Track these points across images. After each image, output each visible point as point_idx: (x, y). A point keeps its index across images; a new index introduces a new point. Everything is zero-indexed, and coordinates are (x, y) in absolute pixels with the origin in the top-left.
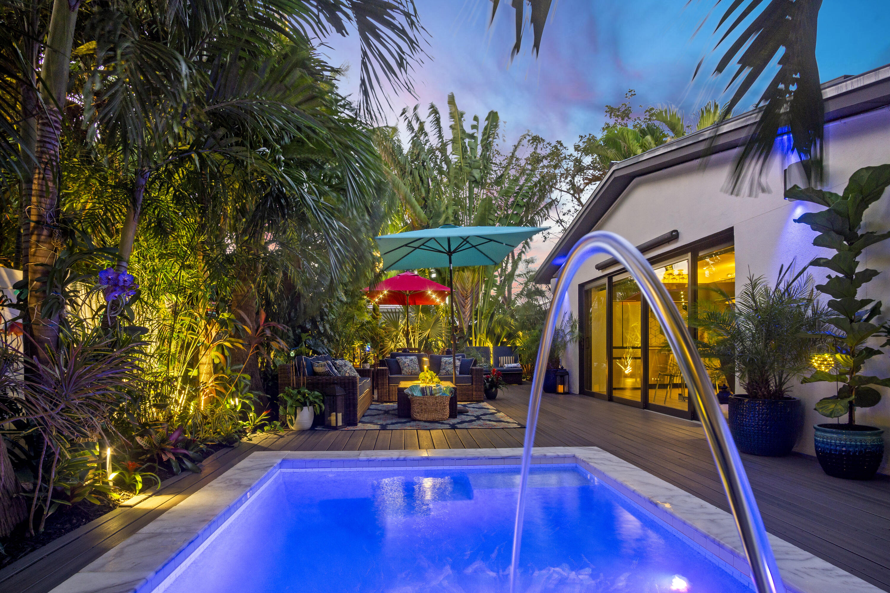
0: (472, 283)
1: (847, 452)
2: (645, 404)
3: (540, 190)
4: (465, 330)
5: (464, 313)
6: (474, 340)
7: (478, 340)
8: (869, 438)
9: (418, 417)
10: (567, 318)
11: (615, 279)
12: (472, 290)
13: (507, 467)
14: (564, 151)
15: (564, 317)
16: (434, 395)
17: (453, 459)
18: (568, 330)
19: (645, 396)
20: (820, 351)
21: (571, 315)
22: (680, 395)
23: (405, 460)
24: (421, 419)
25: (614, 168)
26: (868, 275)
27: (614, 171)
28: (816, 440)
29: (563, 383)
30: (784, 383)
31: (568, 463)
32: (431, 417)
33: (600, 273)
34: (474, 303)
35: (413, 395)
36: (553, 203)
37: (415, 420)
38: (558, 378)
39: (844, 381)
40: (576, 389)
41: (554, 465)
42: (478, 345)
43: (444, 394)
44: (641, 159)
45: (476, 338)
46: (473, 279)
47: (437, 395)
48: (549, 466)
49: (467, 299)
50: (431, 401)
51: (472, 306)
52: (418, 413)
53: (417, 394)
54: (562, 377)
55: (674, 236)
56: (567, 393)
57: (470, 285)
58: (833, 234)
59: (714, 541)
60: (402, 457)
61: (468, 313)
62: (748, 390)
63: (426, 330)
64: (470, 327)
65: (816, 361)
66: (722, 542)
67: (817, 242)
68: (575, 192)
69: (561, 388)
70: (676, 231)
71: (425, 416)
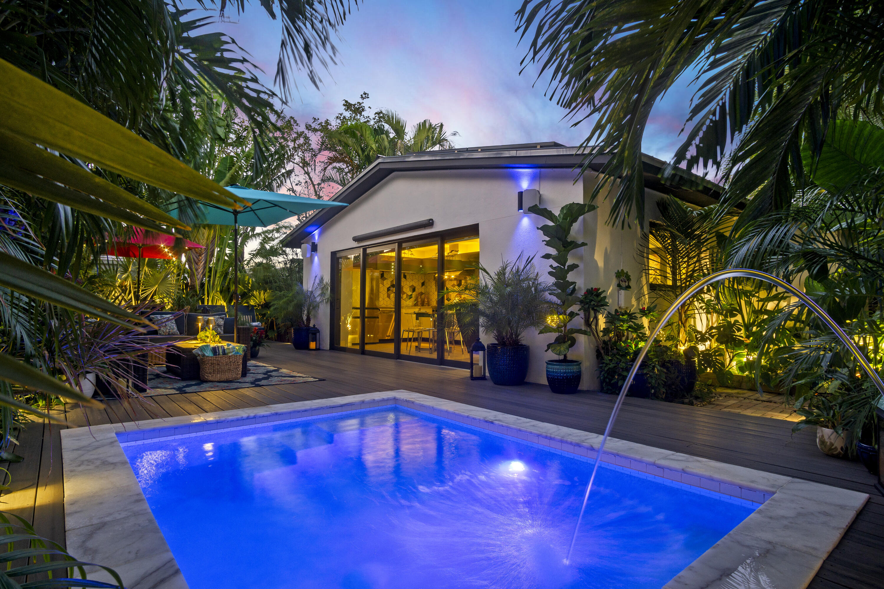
0: (207, 240)
1: (567, 377)
2: (398, 356)
3: (279, 158)
4: (198, 288)
5: (197, 270)
6: (206, 298)
7: (210, 299)
8: (575, 367)
9: (210, 378)
10: (317, 281)
11: (369, 251)
12: (207, 246)
13: (344, 413)
14: (296, 127)
15: (315, 280)
16: (227, 354)
17: (299, 412)
18: (319, 292)
19: (398, 348)
20: (552, 313)
21: (322, 280)
22: (416, 347)
23: (255, 417)
24: (214, 380)
25: (379, 160)
26: (574, 267)
27: (379, 163)
28: (547, 371)
29: (314, 340)
30: (519, 335)
31: (390, 405)
32: (224, 377)
33: (355, 244)
34: (208, 259)
35: (204, 355)
36: (289, 173)
37: (207, 381)
38: (310, 335)
39: (561, 332)
40: (326, 344)
41: (380, 408)
42: (210, 304)
43: (238, 353)
44: (407, 160)
45: (208, 297)
46: (209, 235)
47: (230, 354)
48: (376, 408)
49: (200, 255)
50: (225, 360)
51: (205, 263)
52: (210, 373)
53: (209, 354)
54: (315, 334)
55: (430, 223)
56: (317, 349)
57: (205, 241)
58: (557, 239)
59: (546, 437)
60: (252, 415)
61: (201, 270)
62: (498, 340)
63: (153, 286)
64: (202, 285)
65: (549, 320)
66: (553, 436)
67: (548, 244)
68: (304, 164)
69: (313, 345)
70: (432, 220)
71: (218, 377)
